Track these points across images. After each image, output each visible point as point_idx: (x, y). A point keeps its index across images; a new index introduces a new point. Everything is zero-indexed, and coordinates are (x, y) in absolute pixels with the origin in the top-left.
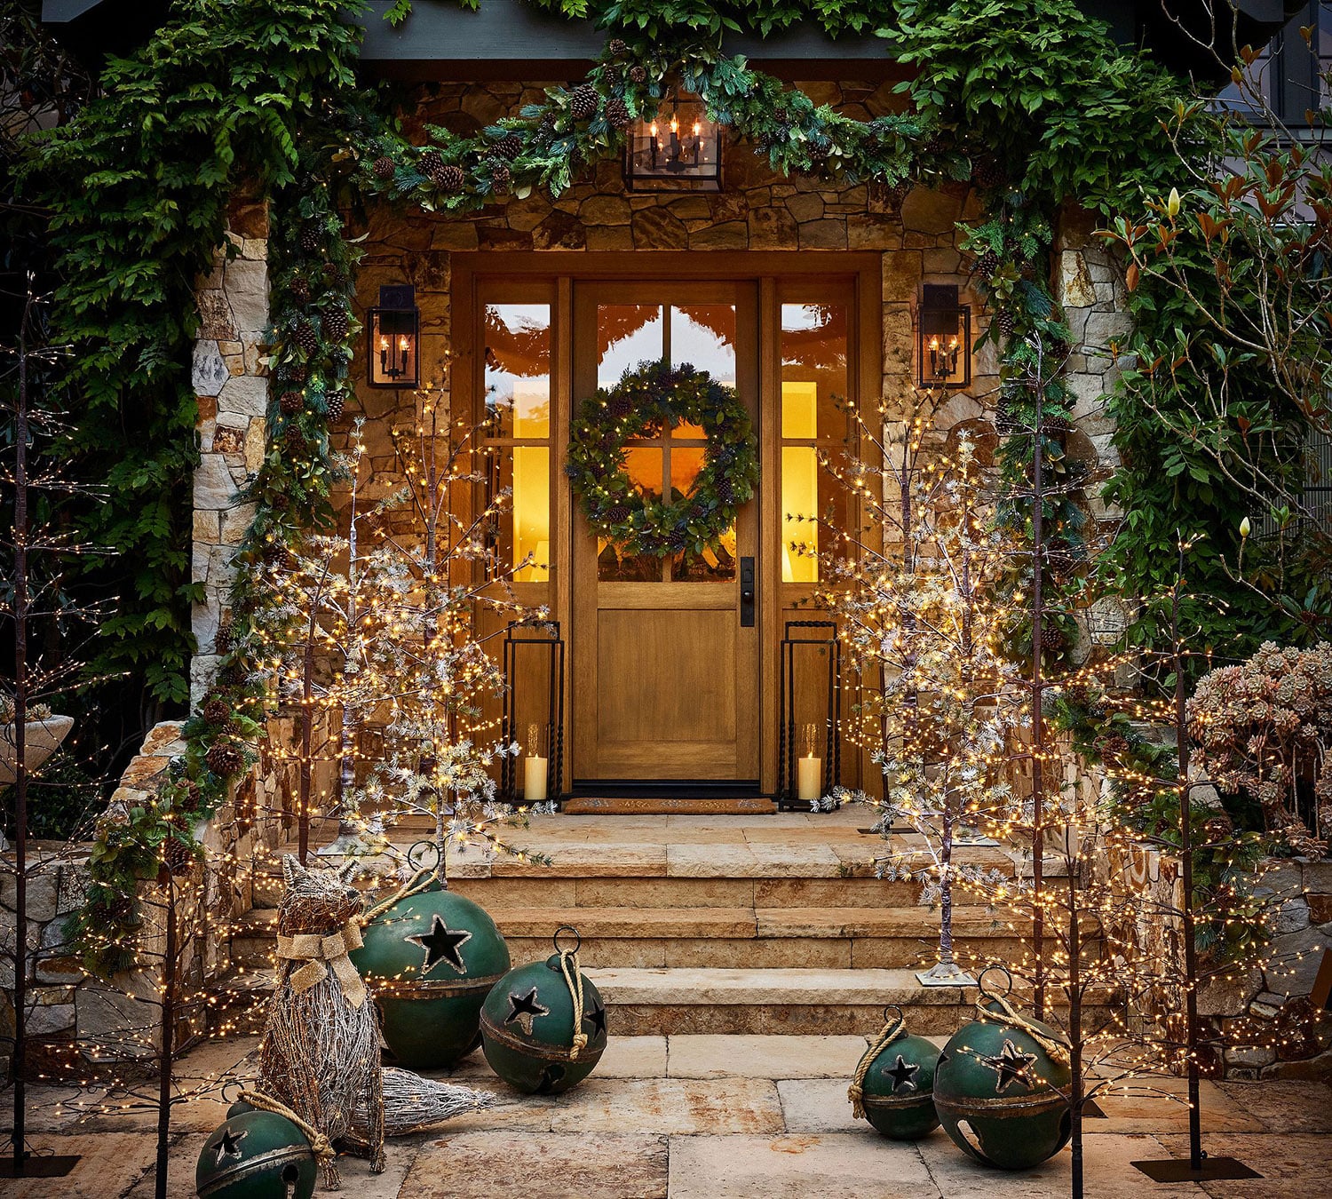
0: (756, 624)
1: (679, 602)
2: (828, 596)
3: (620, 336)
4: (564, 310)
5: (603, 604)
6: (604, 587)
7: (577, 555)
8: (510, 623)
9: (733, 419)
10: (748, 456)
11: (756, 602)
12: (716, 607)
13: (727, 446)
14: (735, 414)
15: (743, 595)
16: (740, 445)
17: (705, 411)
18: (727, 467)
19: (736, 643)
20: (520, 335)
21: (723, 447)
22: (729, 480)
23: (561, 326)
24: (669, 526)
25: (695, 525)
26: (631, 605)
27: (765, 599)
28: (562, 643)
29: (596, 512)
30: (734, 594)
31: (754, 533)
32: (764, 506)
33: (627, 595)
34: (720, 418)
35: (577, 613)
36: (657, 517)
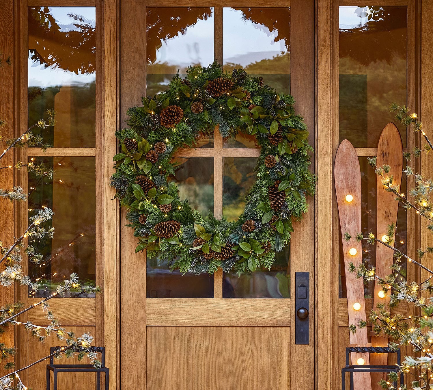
0: (311, 341)
1: (232, 318)
2: (388, 320)
3: (173, 34)
4: (111, 12)
5: (152, 320)
6: (153, 302)
7: (125, 270)
8: (53, 349)
9: (287, 128)
10: (304, 167)
11: (311, 319)
12: (268, 323)
13: (281, 157)
14: (290, 123)
15: (298, 313)
16: (296, 156)
17: (259, 119)
18: (281, 179)
19: (290, 362)
20: (72, 33)
21: (277, 158)
22: (283, 193)
23: (107, 30)
24: (220, 242)
25: (248, 240)
26: (181, 322)
27: (321, 316)
28: (107, 371)
29: (143, 226)
30: (287, 310)
31: (309, 247)
32: (320, 220)
33: (176, 312)
34: (274, 128)
35: (125, 330)
36: (208, 231)
